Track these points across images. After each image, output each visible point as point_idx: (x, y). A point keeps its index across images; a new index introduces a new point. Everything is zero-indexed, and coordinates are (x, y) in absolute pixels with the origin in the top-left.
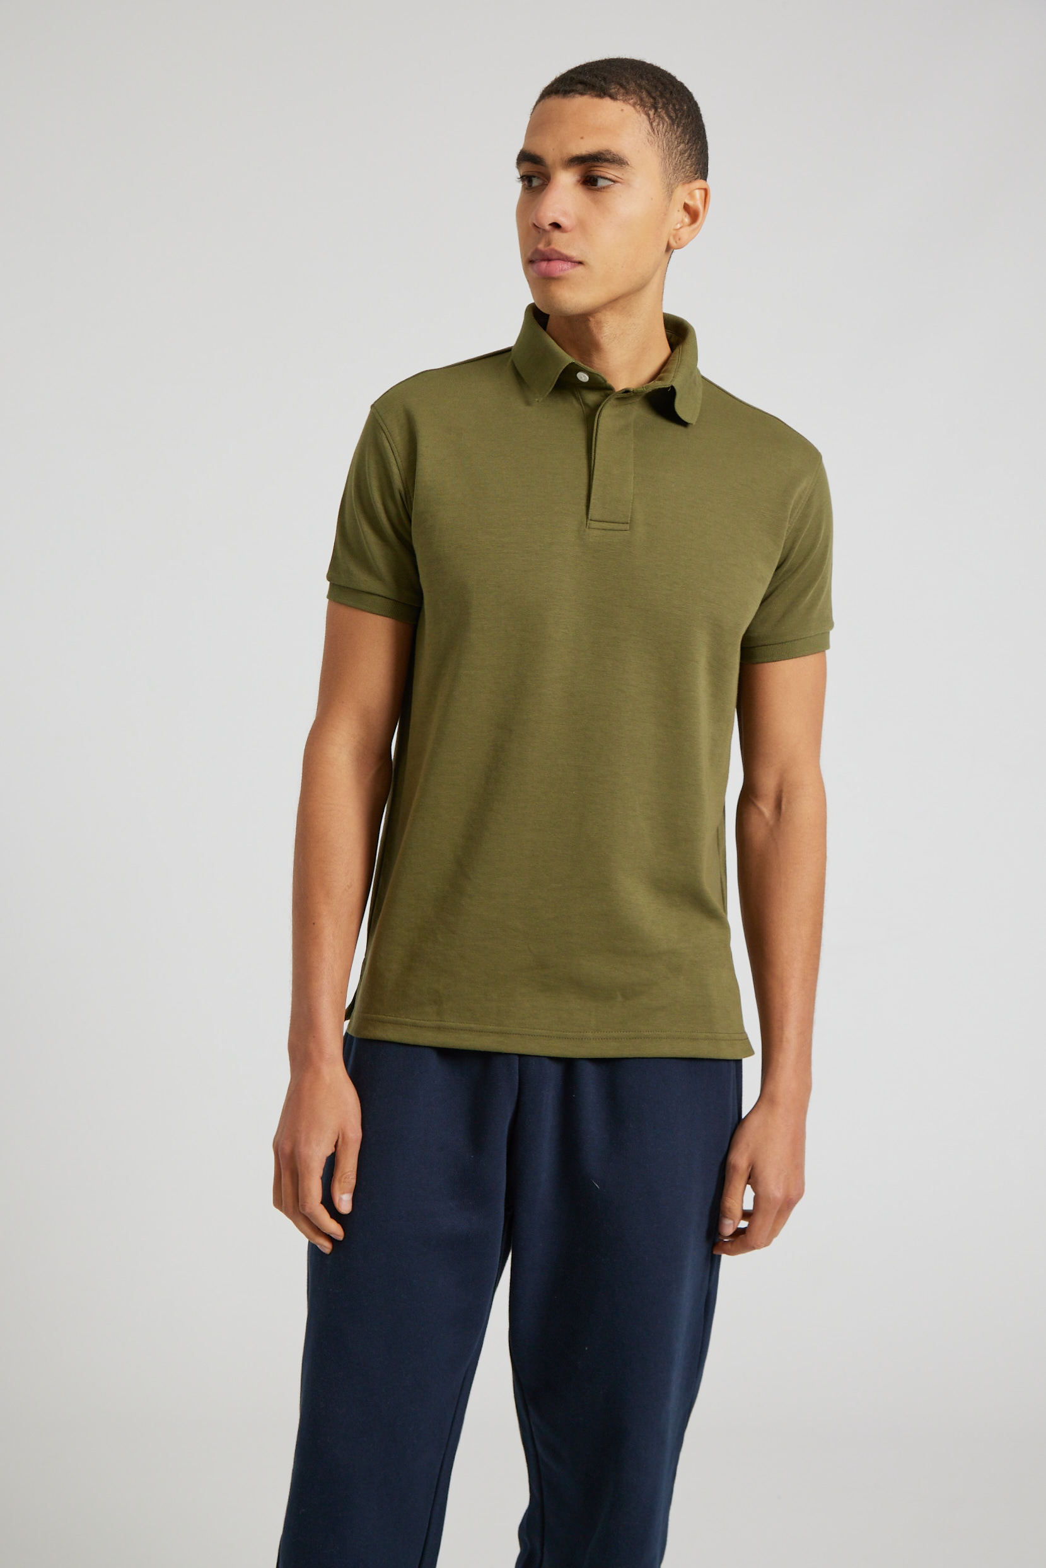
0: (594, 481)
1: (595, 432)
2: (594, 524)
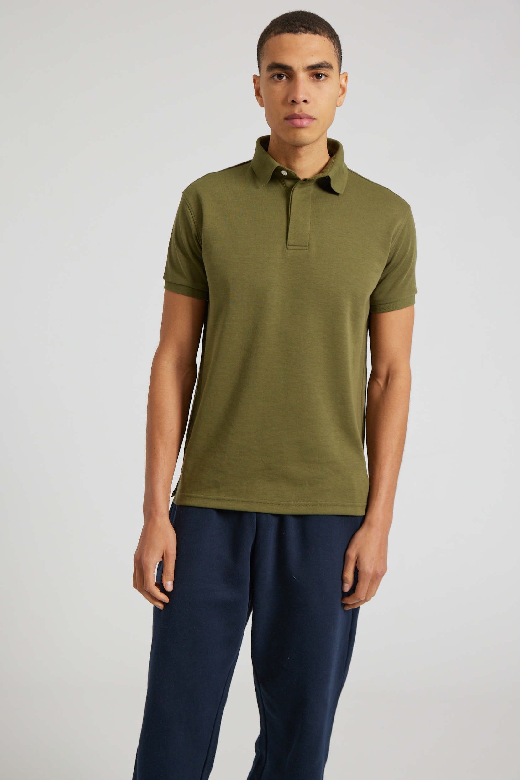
0: (290, 225)
1: (290, 201)
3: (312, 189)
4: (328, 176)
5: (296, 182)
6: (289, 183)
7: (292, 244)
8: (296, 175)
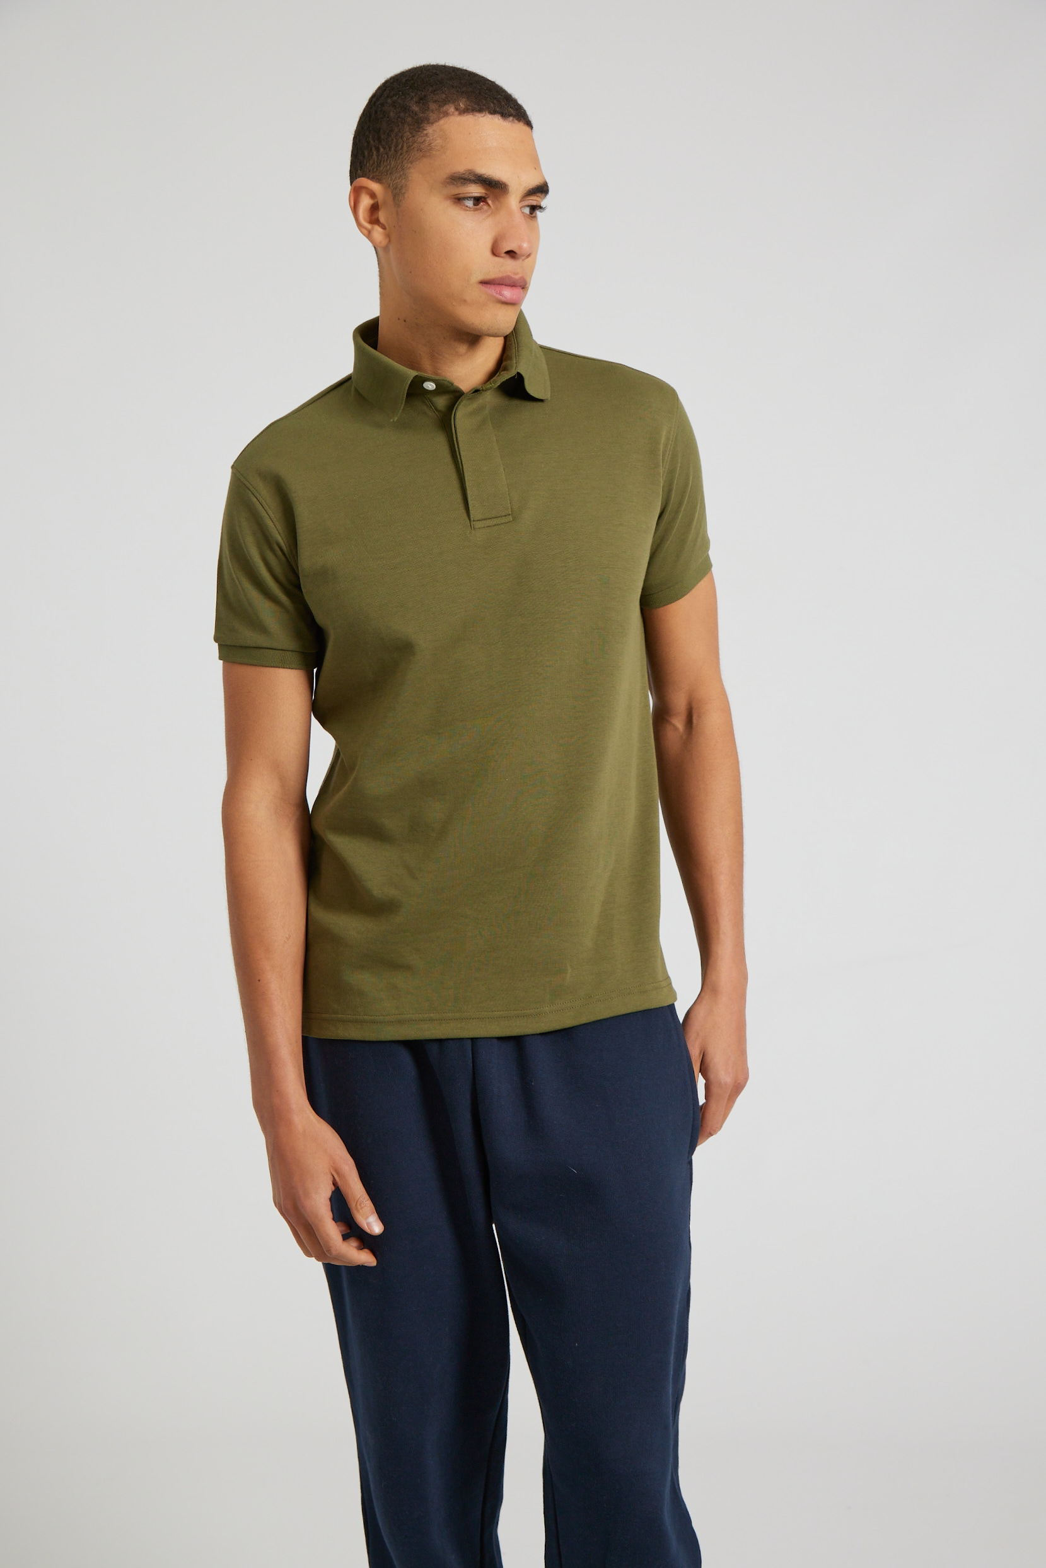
0: (466, 482)
1: (454, 435)
2: (478, 525)
4: (519, 374)
5: (457, 398)
6: (442, 403)
7: (479, 517)
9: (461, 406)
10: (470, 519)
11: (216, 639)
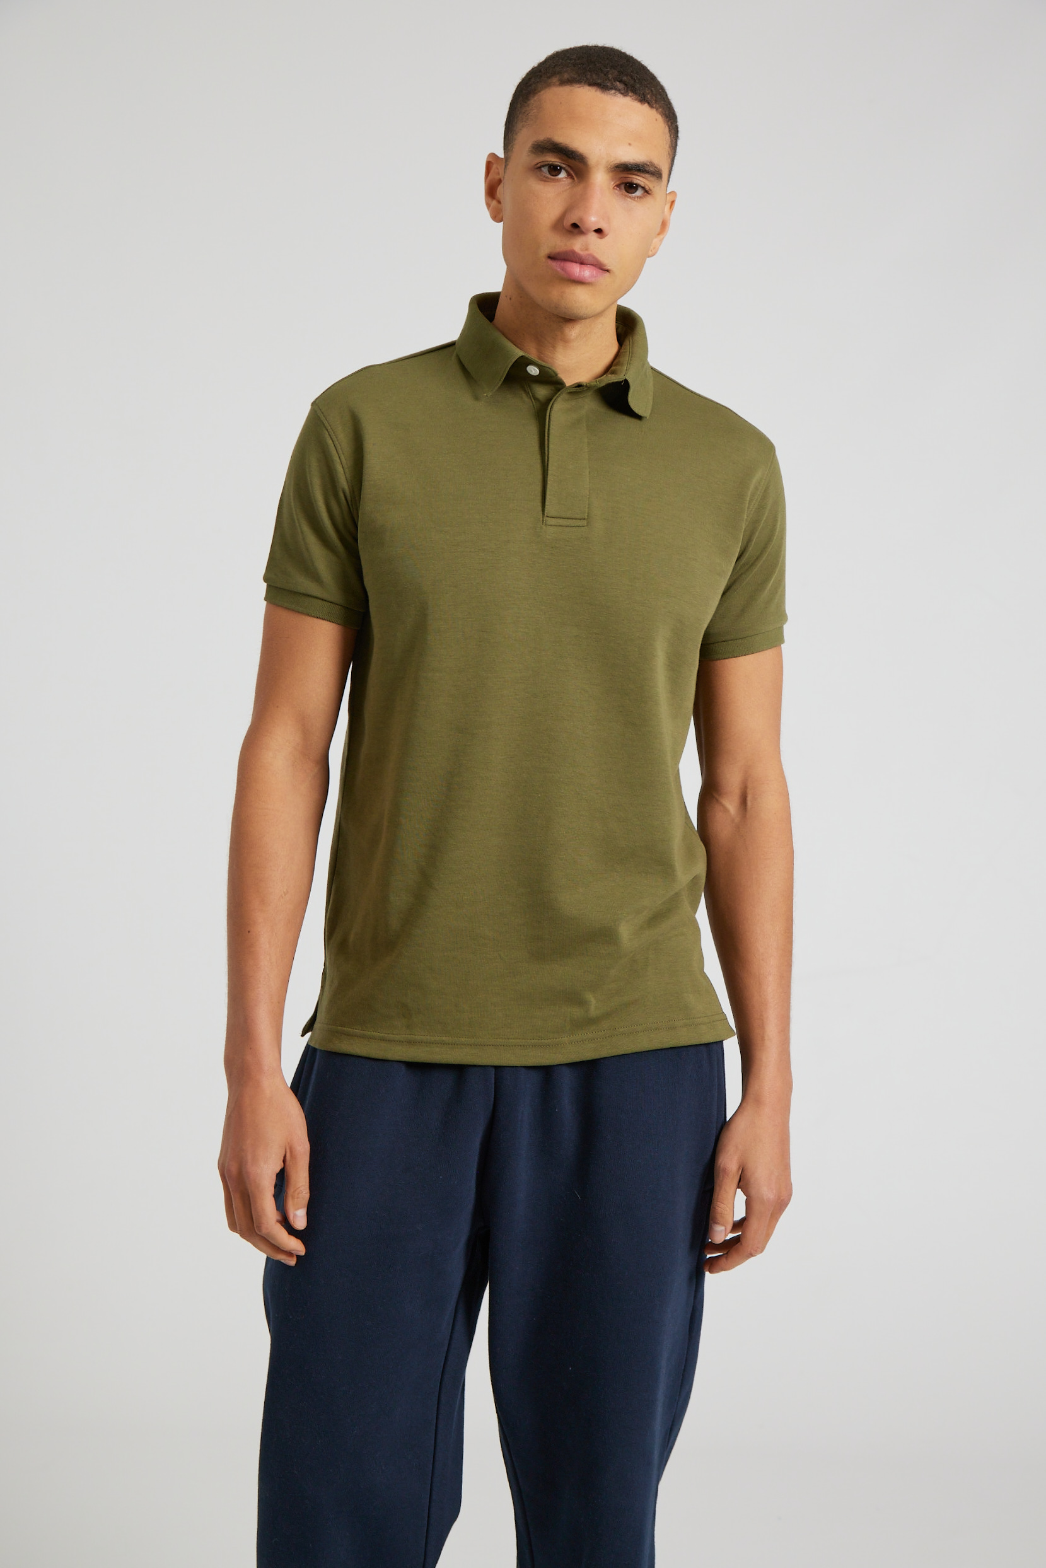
0: (549, 476)
1: (547, 426)
2: (551, 522)
3: (590, 405)
4: (626, 381)
5: (558, 390)
6: (542, 392)
7: (554, 514)
8: (556, 375)
9: (559, 399)
10: (543, 514)
11: (266, 579)
